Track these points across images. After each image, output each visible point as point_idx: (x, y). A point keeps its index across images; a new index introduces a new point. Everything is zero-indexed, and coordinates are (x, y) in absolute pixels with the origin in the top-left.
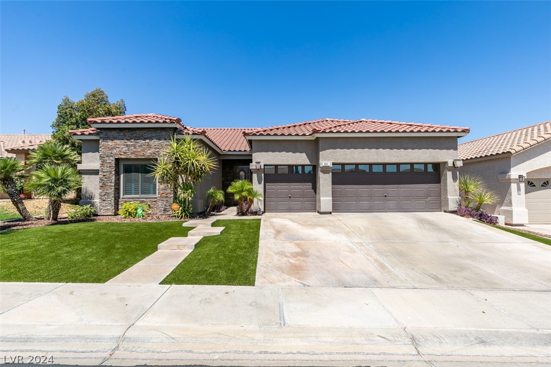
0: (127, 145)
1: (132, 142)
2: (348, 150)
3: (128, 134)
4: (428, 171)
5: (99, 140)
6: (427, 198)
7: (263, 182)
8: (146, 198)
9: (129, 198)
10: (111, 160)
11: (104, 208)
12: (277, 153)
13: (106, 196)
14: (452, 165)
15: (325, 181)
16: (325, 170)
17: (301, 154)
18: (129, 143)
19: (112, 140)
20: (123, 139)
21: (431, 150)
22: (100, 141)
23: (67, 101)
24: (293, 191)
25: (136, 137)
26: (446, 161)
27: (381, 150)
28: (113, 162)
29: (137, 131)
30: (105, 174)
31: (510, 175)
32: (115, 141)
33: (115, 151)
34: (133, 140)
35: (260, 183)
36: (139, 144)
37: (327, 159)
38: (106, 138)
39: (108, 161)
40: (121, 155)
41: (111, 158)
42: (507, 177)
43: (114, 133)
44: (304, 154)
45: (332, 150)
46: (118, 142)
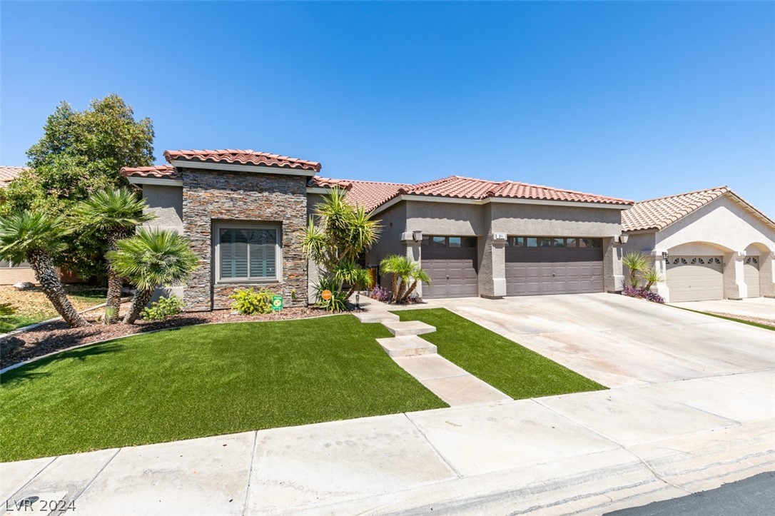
0: (232, 199)
1: (240, 194)
2: (522, 220)
3: (233, 182)
5: (181, 188)
6: (592, 276)
7: (420, 258)
8: (258, 283)
9: (231, 283)
10: (205, 222)
11: (193, 300)
12: (437, 220)
13: (196, 281)
14: (618, 240)
15: (498, 257)
16: (498, 244)
17: (465, 222)
18: (235, 196)
19: (206, 189)
20: (225, 189)
21: (599, 223)
22: (184, 190)
23: (66, 113)
24: (451, 269)
25: (247, 186)
26: (612, 236)
27: (554, 221)
28: (208, 225)
29: (248, 178)
30: (193, 244)
31: (655, 252)
32: (212, 191)
33: (210, 207)
34: (242, 192)
35: (416, 259)
36: (252, 198)
37: (501, 229)
38: (195, 186)
39: (199, 223)
40: (221, 213)
41: (204, 218)
42: (652, 254)
43: (209, 178)
44: (468, 222)
46: (216, 192)
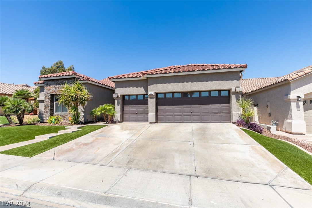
0: (55, 88)
1: (57, 86)
2: (165, 84)
3: (56, 82)
4: (221, 95)
5: (44, 86)
7: (120, 105)
8: (64, 114)
9: (57, 114)
10: (49, 96)
11: (46, 119)
12: (128, 88)
13: (47, 113)
14: (235, 91)
16: (151, 97)
17: (141, 88)
18: (56, 87)
19: (50, 86)
20: (54, 85)
21: (219, 81)
22: (45, 86)
23: (44, 68)
24: (138, 109)
25: (59, 83)
26: (231, 88)
27: (185, 83)
28: (50, 96)
29: (59, 81)
30: (46, 102)
31: (289, 97)
32: (51, 86)
33: (50, 91)
34: (57, 85)
35: (118, 105)
36: (60, 87)
37: (152, 90)
38: (47, 85)
39: (48, 96)
40: (53, 92)
41: (49, 94)
42: (288, 98)
43: (50, 82)
44: (142, 88)
45: (155, 85)
46: (52, 86)
